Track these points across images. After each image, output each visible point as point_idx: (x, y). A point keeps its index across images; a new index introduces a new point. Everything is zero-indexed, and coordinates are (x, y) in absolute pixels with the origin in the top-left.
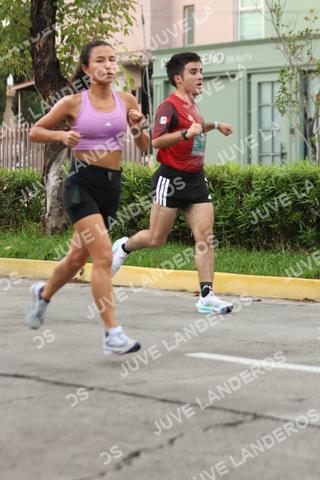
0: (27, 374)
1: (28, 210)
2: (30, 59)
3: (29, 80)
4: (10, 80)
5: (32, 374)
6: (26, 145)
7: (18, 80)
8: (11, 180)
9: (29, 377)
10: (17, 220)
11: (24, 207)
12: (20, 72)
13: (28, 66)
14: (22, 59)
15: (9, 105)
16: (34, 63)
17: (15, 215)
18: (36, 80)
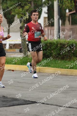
0: (73, 107)
1: (73, 53)
2: (74, 4)
3: (73, 11)
4: (67, 11)
5: (75, 107)
6: (73, 32)
7: (70, 11)
8: (68, 44)
9: (74, 108)
10: (70, 57)
11: (72, 52)
12: (70, 8)
13: (73, 6)
14: (71, 4)
15: (67, 19)
16: (75, 5)
17: (69, 55)
18: (76, 11)
